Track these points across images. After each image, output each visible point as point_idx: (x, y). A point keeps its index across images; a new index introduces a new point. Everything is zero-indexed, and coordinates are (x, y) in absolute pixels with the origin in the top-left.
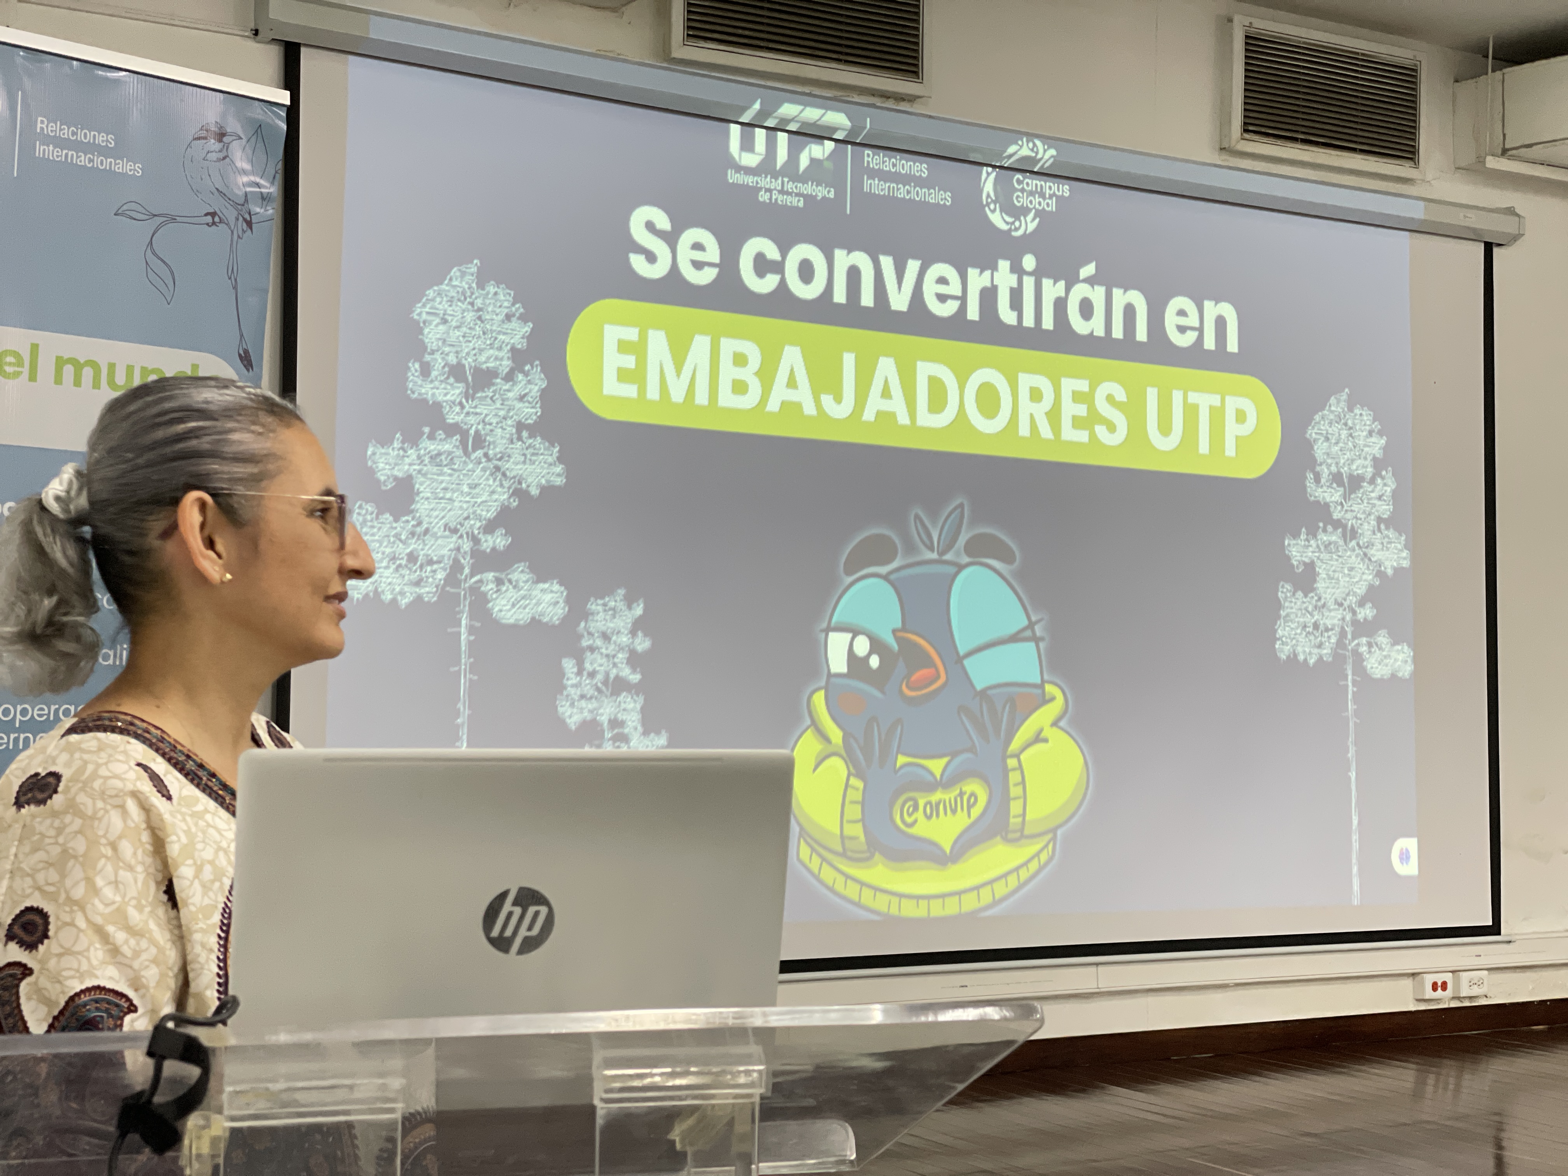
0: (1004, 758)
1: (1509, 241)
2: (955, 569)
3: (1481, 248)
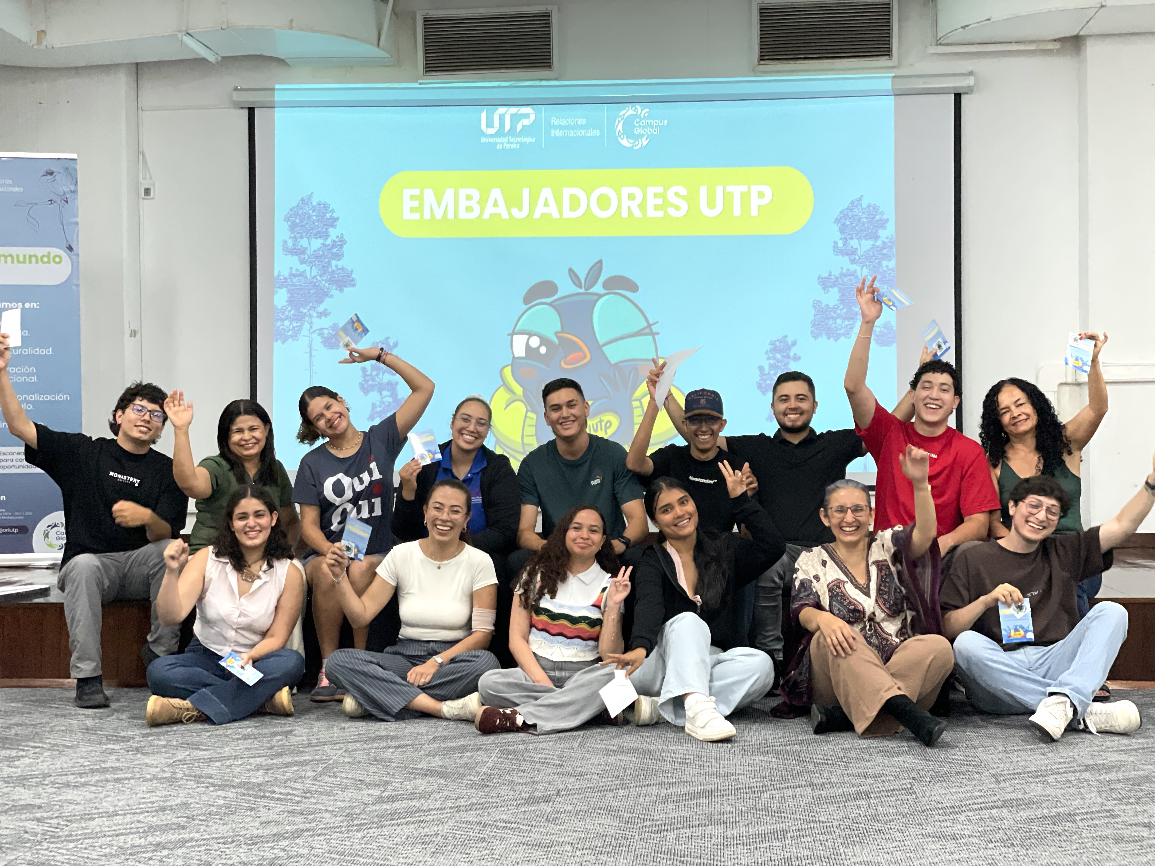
0: (630, 401)
1: (970, 90)
2: (596, 298)
3: (952, 96)
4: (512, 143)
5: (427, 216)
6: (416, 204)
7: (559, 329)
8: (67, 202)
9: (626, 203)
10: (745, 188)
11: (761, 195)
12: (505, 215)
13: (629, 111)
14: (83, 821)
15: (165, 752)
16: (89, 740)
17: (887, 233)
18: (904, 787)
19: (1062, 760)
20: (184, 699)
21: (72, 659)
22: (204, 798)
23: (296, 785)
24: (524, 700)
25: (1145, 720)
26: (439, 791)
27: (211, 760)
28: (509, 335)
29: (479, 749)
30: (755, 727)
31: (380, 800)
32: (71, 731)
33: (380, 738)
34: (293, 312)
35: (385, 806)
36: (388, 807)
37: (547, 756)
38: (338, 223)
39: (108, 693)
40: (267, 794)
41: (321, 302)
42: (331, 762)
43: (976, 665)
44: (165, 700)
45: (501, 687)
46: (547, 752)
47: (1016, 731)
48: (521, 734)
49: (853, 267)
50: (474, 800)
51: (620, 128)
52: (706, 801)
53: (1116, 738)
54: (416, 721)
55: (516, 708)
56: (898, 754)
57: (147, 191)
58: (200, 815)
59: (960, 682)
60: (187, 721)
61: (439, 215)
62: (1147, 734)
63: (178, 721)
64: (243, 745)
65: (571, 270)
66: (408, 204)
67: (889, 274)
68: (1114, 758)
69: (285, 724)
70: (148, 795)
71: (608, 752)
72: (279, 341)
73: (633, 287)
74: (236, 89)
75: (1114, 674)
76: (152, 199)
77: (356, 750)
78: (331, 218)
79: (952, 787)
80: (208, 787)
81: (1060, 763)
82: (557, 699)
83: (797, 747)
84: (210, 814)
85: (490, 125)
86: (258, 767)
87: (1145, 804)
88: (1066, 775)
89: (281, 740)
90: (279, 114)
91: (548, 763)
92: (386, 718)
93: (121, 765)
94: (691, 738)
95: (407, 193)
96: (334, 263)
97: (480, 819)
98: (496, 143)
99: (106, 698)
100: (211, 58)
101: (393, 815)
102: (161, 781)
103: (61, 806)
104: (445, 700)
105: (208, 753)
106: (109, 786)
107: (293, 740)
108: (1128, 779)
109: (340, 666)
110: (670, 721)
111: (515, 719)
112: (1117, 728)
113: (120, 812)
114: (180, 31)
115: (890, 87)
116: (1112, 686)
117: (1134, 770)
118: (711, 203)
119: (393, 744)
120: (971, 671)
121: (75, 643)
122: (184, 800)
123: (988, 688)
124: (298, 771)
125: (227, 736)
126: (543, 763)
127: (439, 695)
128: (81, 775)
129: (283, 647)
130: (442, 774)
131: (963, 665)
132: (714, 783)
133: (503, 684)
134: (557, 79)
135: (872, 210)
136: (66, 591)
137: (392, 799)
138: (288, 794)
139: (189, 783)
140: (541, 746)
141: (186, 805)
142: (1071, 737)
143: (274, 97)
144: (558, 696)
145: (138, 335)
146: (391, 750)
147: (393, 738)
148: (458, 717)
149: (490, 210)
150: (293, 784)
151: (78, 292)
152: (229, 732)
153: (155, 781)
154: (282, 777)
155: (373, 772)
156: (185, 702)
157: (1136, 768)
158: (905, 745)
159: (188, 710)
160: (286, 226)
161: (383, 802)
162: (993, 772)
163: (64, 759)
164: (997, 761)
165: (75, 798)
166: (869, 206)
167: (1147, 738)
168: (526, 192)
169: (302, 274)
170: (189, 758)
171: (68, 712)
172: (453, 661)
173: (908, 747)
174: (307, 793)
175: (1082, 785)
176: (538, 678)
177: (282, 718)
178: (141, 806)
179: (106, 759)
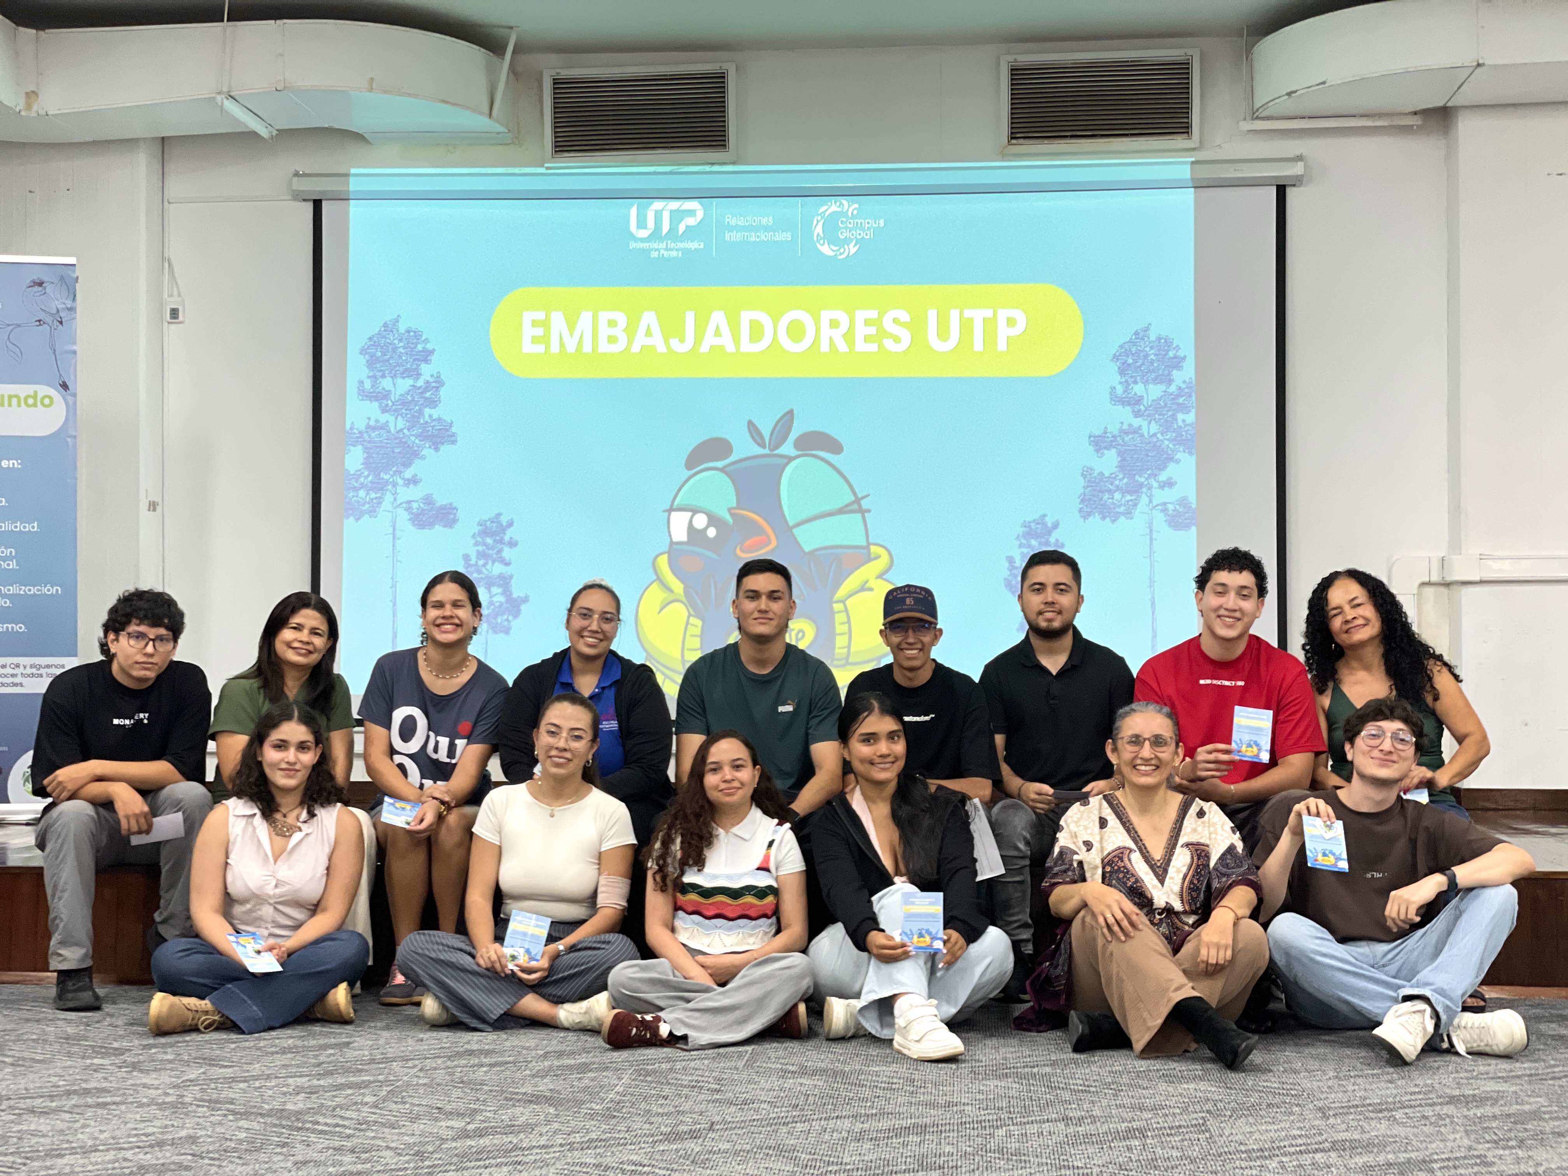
0: (831, 602)
1: (1297, 181)
2: (785, 461)
3: (1273, 191)
4: (671, 250)
5: (555, 348)
6: (539, 332)
7: (734, 504)
8: (61, 323)
9: (826, 332)
10: (989, 313)
11: (1011, 322)
12: (661, 348)
13: (832, 206)
14: (48, 1158)
15: (172, 1070)
16: (69, 1052)
17: (1186, 374)
18: (1194, 1122)
19: (1417, 1090)
20: (203, 998)
21: (52, 943)
22: (219, 1129)
23: (348, 1114)
24: (672, 1002)
25: (1533, 1038)
26: (548, 1122)
27: (234, 1080)
28: (665, 511)
29: (607, 1069)
30: (991, 1042)
31: (464, 1134)
32: (45, 1041)
33: (471, 1053)
34: (370, 478)
35: (469, 1142)
36: (473, 1143)
37: (700, 1078)
38: (433, 358)
39: (101, 991)
40: (308, 1125)
41: (407, 465)
42: (399, 1084)
43: (1299, 961)
44: (175, 999)
45: (639, 985)
46: (700, 1073)
47: (1353, 1051)
48: (665, 1050)
49: (1137, 422)
50: (594, 1136)
51: (819, 230)
52: (917, 1139)
53: (1493, 1062)
54: (522, 1031)
55: (660, 1014)
56: (1188, 1080)
57: (174, 313)
58: (211, 1152)
59: (1278, 986)
60: (206, 1028)
61: (571, 347)
62: (1536, 1057)
63: (194, 1029)
64: (281, 1060)
65: (750, 423)
66: (528, 331)
67: (1187, 431)
68: (1491, 1086)
69: (341, 1034)
70: (142, 1125)
71: (784, 1074)
72: (352, 518)
73: (835, 447)
74: (297, 174)
75: (1493, 977)
76: (181, 323)
77: (435, 1069)
78: (424, 350)
79: (1261, 1124)
80: (225, 1115)
81: (1414, 1093)
82: (717, 1001)
83: (1048, 1069)
84: (225, 1151)
85: (642, 224)
86: (298, 1091)
87: (1530, 1148)
88: (1421, 1109)
89: (333, 1055)
90: (355, 209)
91: (701, 1088)
92: (481, 1026)
93: (109, 1085)
94: (900, 1057)
95: (528, 317)
96: (427, 411)
97: (601, 1160)
98: (650, 250)
99: (97, 997)
100: (263, 131)
101: (480, 1154)
102: (161, 1106)
103: (20, 1139)
104: (563, 1003)
105: (230, 1070)
106: (89, 1113)
107: (350, 1054)
108: (1509, 1116)
109: (418, 954)
110: (873, 1032)
111: (658, 1027)
112: (1495, 1048)
113: (101, 1148)
114: (219, 93)
115: (1188, 176)
116: (1490, 993)
117: (1517, 1103)
118: (943, 333)
119: (487, 1060)
120: (1290, 970)
121: (57, 921)
122: (191, 1131)
123: (1316, 994)
124: (352, 1094)
125: (259, 1049)
126: (693, 1087)
127: (554, 996)
128: (51, 1097)
129: (340, 927)
130: (551, 1100)
131: (1280, 961)
132: (930, 1116)
133: (642, 980)
134: (734, 163)
135: (1164, 344)
136: (47, 850)
137: (480, 1133)
138: (337, 1125)
139: (200, 1109)
140: (692, 1064)
141: (193, 1139)
142: (1431, 1059)
143: (348, 184)
144: (719, 998)
145: (159, 508)
146: (485, 1069)
147: (487, 1053)
148: (580, 1026)
149: (640, 339)
150: (342, 1113)
151: (75, 445)
152: (262, 1044)
153: (155, 1107)
154: (330, 1103)
155: (458, 1099)
156: (203, 1002)
157: (1519, 1100)
158: (1197, 1068)
159: (206, 1013)
160: (362, 360)
161: (468, 1136)
162: (1320, 1104)
163: (31, 1077)
164: (1325, 1089)
165: (41, 1128)
166: (1159, 339)
167: (1536, 1061)
168: (690, 317)
169: (384, 427)
170: (203, 1077)
171: (42, 1015)
172: (573, 949)
173: (1203, 1070)
174: (363, 1125)
175: (1443, 1122)
176: (692, 974)
177: (337, 1026)
178: (131, 1139)
179: (89, 1077)
